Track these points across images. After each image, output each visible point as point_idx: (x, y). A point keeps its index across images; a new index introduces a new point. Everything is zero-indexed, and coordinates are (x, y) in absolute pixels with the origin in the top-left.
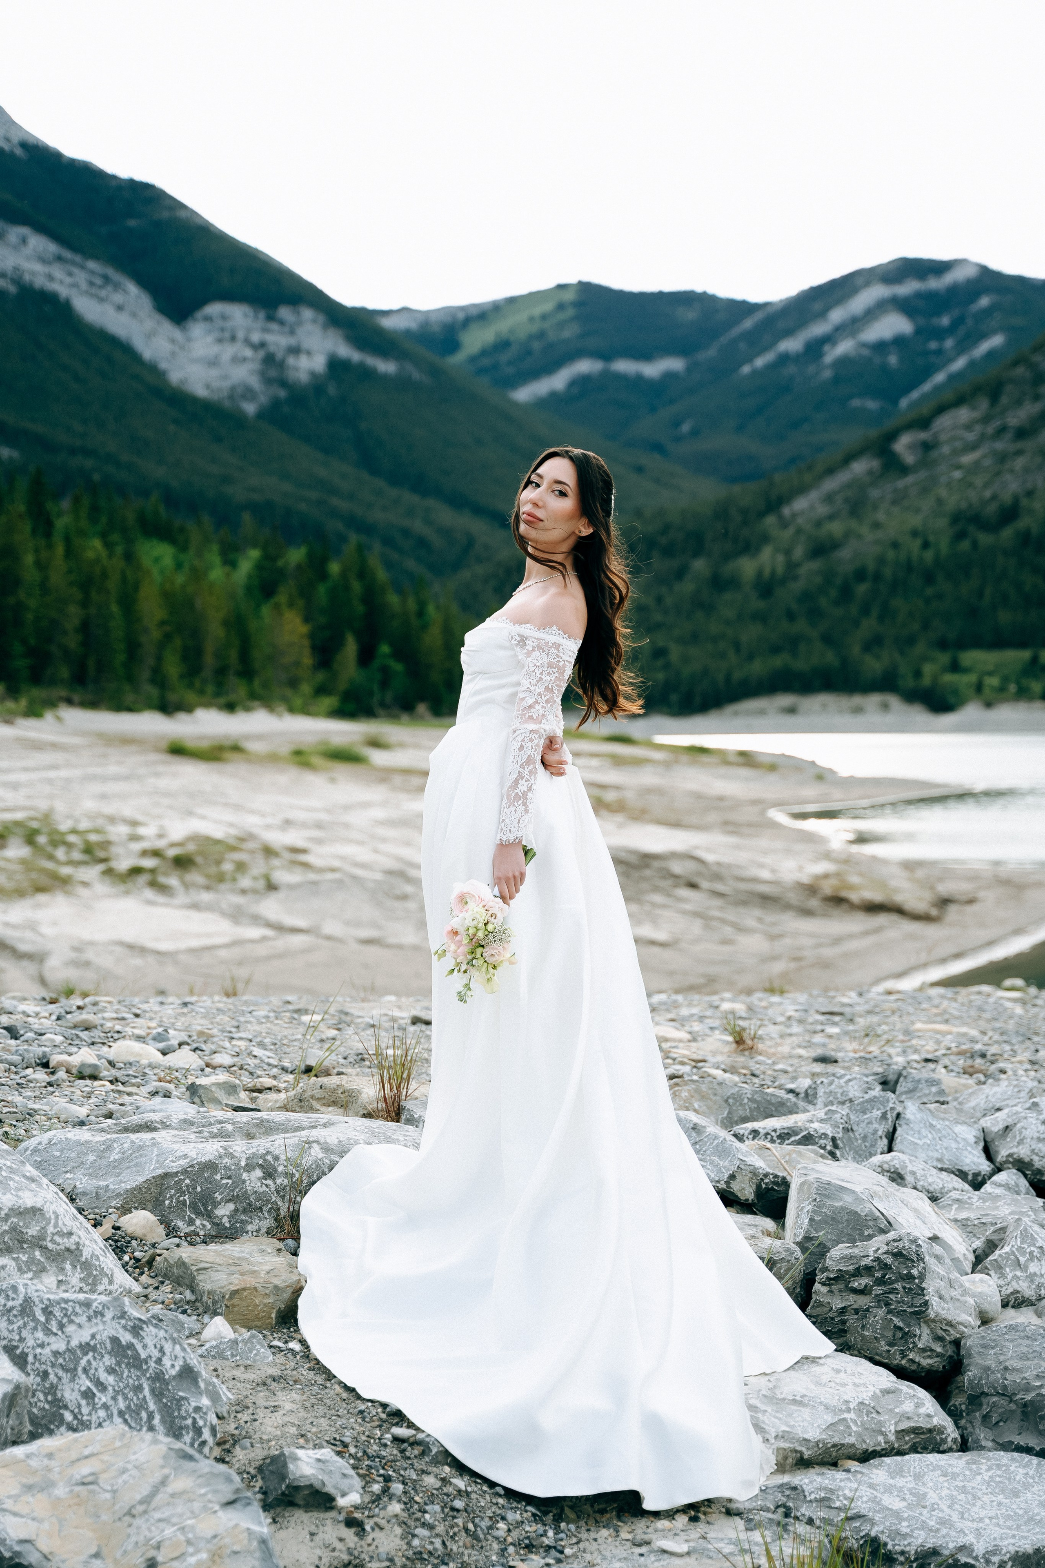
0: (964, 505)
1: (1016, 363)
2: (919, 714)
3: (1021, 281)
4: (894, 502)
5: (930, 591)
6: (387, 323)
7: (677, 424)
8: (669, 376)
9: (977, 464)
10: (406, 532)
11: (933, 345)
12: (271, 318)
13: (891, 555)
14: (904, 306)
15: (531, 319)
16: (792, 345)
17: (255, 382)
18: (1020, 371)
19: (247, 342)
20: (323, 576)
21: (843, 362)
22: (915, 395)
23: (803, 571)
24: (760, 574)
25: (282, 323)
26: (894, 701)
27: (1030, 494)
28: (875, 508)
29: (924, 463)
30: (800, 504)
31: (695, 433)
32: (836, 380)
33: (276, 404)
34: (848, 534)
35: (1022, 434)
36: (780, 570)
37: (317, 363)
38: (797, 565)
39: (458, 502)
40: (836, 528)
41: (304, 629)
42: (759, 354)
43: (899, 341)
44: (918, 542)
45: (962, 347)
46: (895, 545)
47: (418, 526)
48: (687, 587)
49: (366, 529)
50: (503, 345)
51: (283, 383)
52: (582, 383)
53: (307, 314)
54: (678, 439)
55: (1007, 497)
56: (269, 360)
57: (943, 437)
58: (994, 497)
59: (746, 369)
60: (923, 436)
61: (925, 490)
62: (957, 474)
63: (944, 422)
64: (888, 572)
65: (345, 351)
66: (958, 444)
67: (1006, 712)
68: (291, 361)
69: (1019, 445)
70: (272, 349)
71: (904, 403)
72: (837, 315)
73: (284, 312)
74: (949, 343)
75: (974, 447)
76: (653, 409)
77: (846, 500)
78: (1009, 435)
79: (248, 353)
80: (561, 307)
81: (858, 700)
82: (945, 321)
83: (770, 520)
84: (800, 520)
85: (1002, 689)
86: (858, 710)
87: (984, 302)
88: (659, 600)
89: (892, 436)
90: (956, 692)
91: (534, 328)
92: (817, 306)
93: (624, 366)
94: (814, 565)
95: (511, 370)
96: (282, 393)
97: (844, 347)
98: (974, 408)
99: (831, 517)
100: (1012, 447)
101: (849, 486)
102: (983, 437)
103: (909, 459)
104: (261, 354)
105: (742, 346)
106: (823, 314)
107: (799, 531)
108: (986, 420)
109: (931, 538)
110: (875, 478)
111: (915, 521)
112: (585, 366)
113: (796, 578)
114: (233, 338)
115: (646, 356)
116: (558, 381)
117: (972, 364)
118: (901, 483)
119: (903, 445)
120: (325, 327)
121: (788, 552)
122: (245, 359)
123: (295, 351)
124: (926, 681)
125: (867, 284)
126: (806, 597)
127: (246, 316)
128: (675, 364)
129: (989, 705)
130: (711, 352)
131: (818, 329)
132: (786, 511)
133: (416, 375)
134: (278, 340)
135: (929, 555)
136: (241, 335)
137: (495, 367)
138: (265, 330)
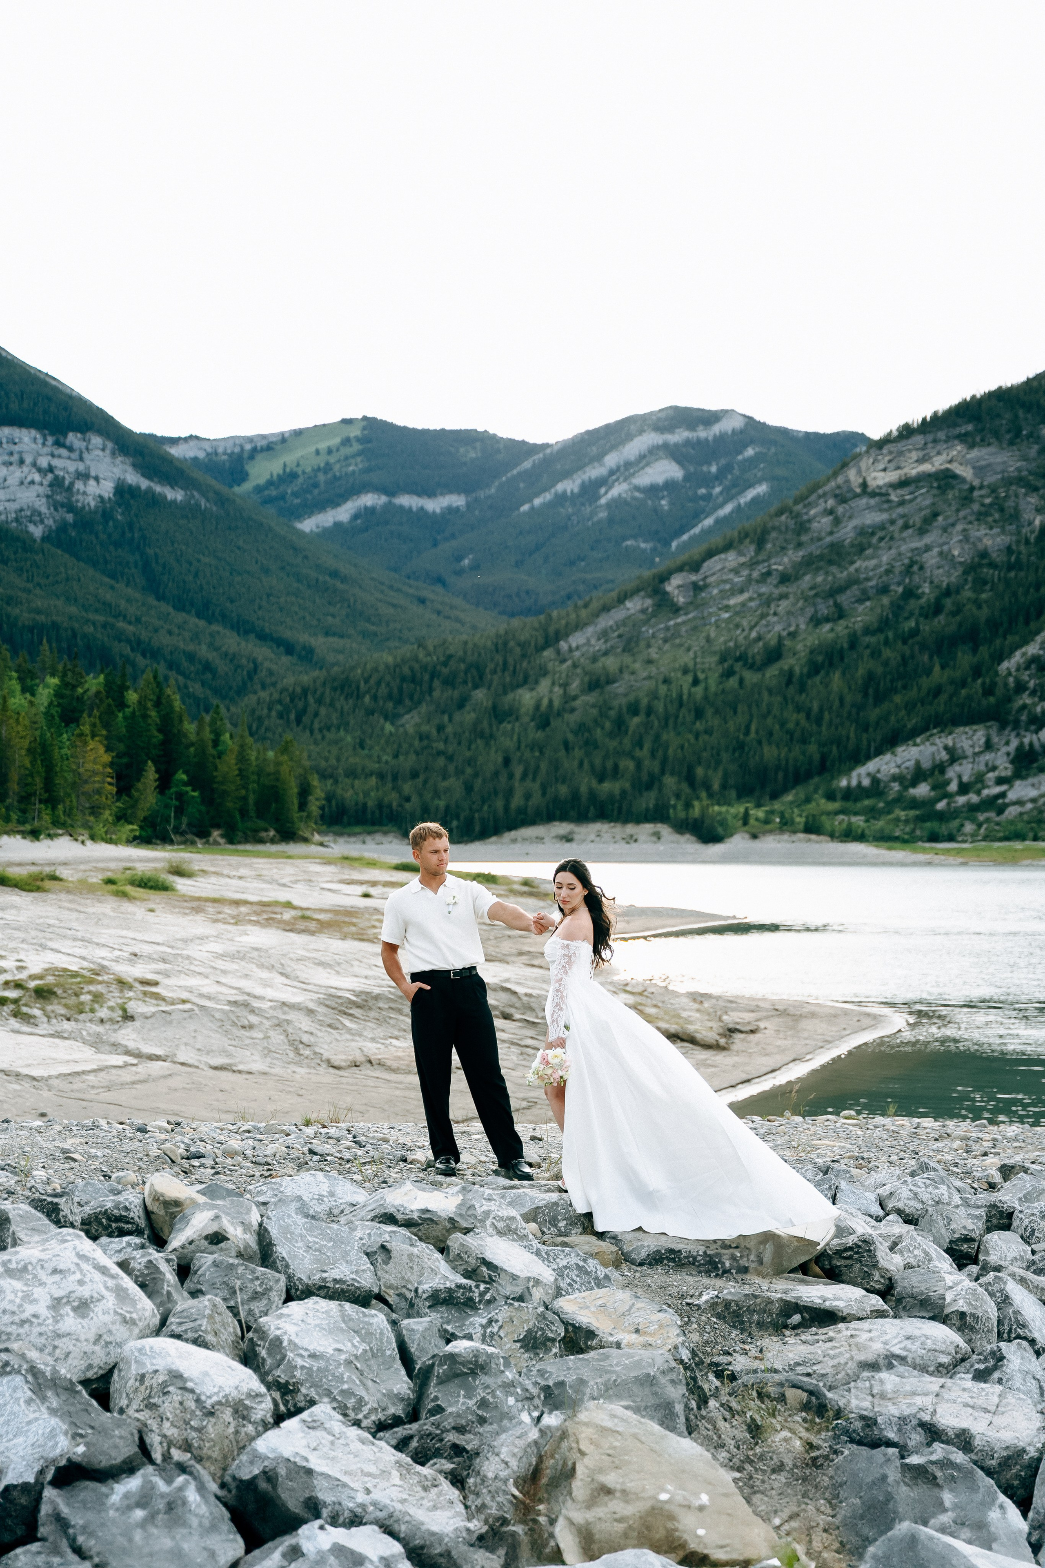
0: (731, 644)
1: (780, 513)
2: (689, 844)
3: (784, 432)
4: (666, 641)
5: (699, 726)
6: (175, 451)
7: (459, 559)
8: (451, 511)
9: (743, 604)
10: (191, 657)
11: (703, 491)
12: (58, 444)
13: (663, 689)
14: (675, 453)
15: (318, 452)
16: (569, 486)
17: (42, 506)
18: (783, 518)
19: (34, 464)
20: (122, 704)
21: (617, 503)
22: (685, 537)
23: (577, 703)
24: (537, 707)
25: (71, 449)
26: (665, 830)
27: (793, 635)
28: (649, 646)
29: (692, 604)
30: (577, 639)
31: (475, 567)
32: (611, 521)
33: (63, 527)
34: (621, 671)
35: (785, 579)
36: (556, 703)
37: (107, 489)
38: (575, 698)
39: (243, 628)
40: (611, 663)
41: (107, 758)
42: (537, 495)
43: (669, 486)
44: (690, 678)
45: (729, 495)
46: (666, 681)
47: (203, 651)
48: (468, 717)
49: (153, 653)
50: (289, 476)
51: (70, 508)
52: (367, 514)
53: (96, 440)
54: (459, 573)
55: (771, 638)
56: (57, 484)
57: (711, 580)
58: (759, 638)
59: (525, 508)
60: (694, 578)
61: (695, 629)
62: (726, 615)
63: (713, 565)
64: (660, 707)
65: (132, 478)
66: (728, 587)
67: (770, 843)
68: (79, 485)
69: (783, 589)
70: (61, 474)
71: (674, 544)
72: (611, 460)
73: (73, 438)
74: (718, 490)
75: (742, 591)
76: (435, 544)
77: (620, 636)
78: (773, 580)
79: (37, 477)
80: (346, 441)
81: (630, 829)
82: (714, 469)
83: (548, 653)
84: (577, 654)
85: (767, 822)
86: (631, 839)
87: (750, 452)
88: (440, 728)
89: (664, 578)
90: (723, 823)
91: (321, 461)
92: (594, 450)
93: (406, 501)
94: (591, 698)
95: (297, 501)
96: (70, 517)
97: (619, 490)
98: (740, 553)
99: (606, 654)
100: (776, 592)
101: (624, 623)
102: (749, 580)
103: (681, 600)
104: (50, 476)
105: (522, 485)
106: (599, 458)
107: (575, 666)
108: (752, 564)
109: (701, 676)
110: (649, 616)
111: (686, 659)
112: (369, 500)
113: (573, 710)
114: (22, 462)
115: (431, 494)
116: (343, 513)
117: (738, 509)
118: (672, 623)
119: (673, 586)
120: (113, 454)
121: (565, 686)
122: (32, 482)
123: (84, 476)
124: (696, 811)
125: (641, 432)
126: (581, 728)
127: (35, 440)
128: (457, 501)
129: (754, 837)
130: (493, 490)
131: (594, 472)
132: (563, 645)
133: (203, 503)
134: (66, 465)
135: (699, 690)
136: (29, 460)
137: (282, 497)
138: (53, 455)
